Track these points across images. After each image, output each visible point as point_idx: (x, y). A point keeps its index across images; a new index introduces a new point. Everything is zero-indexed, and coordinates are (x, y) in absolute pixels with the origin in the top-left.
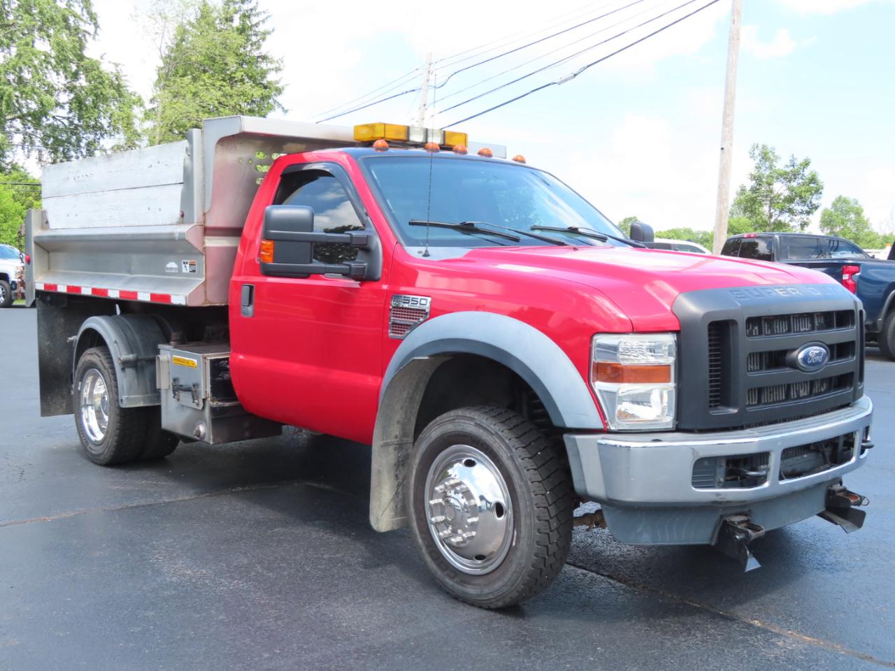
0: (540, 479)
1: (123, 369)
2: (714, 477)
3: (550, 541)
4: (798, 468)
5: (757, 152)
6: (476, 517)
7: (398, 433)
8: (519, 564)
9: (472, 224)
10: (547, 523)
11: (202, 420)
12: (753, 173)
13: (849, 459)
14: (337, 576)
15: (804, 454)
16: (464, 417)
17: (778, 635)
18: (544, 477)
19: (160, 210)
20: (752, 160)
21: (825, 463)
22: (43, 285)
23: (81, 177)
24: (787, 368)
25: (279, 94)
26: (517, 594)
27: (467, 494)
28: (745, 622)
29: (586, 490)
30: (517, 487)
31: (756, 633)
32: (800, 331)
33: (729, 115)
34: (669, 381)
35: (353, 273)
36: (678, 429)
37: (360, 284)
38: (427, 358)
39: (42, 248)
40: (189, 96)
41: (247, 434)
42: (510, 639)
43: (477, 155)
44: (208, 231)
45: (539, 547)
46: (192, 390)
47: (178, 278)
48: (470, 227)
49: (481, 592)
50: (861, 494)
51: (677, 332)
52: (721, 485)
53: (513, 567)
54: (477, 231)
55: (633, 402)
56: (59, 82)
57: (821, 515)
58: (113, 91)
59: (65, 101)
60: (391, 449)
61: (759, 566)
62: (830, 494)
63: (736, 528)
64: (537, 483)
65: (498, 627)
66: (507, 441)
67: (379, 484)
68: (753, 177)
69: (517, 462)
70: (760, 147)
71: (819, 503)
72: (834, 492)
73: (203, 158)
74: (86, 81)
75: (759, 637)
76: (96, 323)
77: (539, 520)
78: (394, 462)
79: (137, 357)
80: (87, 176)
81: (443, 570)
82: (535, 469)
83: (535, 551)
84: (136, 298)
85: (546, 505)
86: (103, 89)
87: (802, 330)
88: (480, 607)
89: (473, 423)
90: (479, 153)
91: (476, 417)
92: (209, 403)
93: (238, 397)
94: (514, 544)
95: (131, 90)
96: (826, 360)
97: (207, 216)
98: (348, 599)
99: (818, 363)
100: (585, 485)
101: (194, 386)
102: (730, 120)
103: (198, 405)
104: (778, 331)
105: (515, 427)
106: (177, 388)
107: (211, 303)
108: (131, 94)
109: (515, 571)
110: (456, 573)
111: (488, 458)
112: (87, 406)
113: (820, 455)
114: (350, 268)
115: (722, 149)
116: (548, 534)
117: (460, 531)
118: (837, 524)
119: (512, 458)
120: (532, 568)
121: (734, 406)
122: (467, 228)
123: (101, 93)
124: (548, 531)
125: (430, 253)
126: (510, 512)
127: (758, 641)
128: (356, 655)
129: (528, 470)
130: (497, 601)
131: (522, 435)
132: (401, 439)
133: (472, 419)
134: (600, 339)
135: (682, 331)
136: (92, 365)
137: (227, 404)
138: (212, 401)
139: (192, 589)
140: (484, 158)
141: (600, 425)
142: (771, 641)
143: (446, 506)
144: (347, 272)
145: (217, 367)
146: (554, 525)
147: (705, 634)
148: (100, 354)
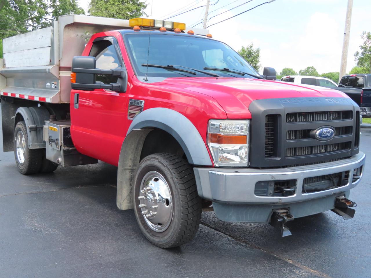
0: (185, 189)
1: (30, 131)
2: (267, 191)
3: (188, 218)
4: (319, 188)
5: (365, 36)
6: (157, 205)
7: (131, 164)
8: (174, 228)
9: (172, 66)
10: (187, 210)
11: (60, 155)
12: (362, 46)
13: (346, 184)
14: (101, 229)
15: (323, 180)
16: (155, 158)
17: (298, 268)
18: (187, 188)
19: (43, 59)
20: (362, 39)
21: (334, 185)
22: (3, 93)
23: (16, 44)
24: (311, 139)
25: (145, 8)
26: (174, 242)
27: (153, 194)
28: (284, 261)
29: (203, 195)
30: (174, 192)
31: (288, 266)
32: (323, 120)
33: (349, 18)
34: (246, 144)
35: (114, 89)
36: (249, 167)
37: (119, 94)
38: (140, 129)
39: (3, 76)
40: (103, 9)
41: (81, 162)
42: (166, 263)
43: (187, 34)
44: (61, 69)
45: (183, 220)
46: (56, 141)
47: (50, 90)
48: (171, 68)
49: (160, 240)
50: (353, 201)
51: (250, 120)
52: (271, 194)
53: (172, 230)
54: (175, 69)
55: (228, 153)
56: (48, 3)
57: (332, 210)
58: (71, 7)
59: (50, 12)
60: (127, 172)
61: (291, 234)
62: (337, 200)
63: (280, 215)
64: (183, 190)
65: (163, 257)
66: (171, 170)
67: (122, 188)
68: (362, 48)
69: (174, 180)
70: (367, 33)
71: (332, 205)
72: (339, 199)
73: (59, 34)
74: (59, 3)
75: (288, 268)
76: (22, 110)
77: (183, 208)
78: (129, 178)
79: (37, 126)
80: (18, 43)
81: (146, 229)
82: (182, 184)
83: (181, 223)
84: (34, 99)
85: (187, 201)
86: (66, 6)
87: (324, 120)
88: (160, 247)
89: (157, 161)
90: (188, 33)
91: (159, 158)
92: (63, 148)
93: (75, 146)
94: (173, 219)
95: (79, 7)
96: (333, 135)
97: (61, 61)
98: (101, 241)
99: (328, 136)
100: (202, 193)
101: (56, 140)
102: (349, 20)
103: (58, 148)
104: (310, 120)
105: (176, 163)
106: (51, 141)
107: (63, 102)
108: (79, 8)
109: (173, 232)
110: (150, 231)
111: (163, 178)
112: (19, 147)
113: (332, 182)
114: (113, 86)
115: (345, 34)
116: (187, 215)
117: (151, 212)
118: (340, 215)
119: (172, 178)
120: (180, 230)
121: (279, 156)
122: (170, 68)
123: (66, 8)
124: (187, 213)
125: (148, 79)
126: (172, 204)
127: (287, 270)
128: (91, 267)
129: (179, 184)
130: (166, 245)
131: (179, 167)
132: (132, 167)
133: (157, 159)
134: (212, 122)
135: (252, 119)
136: (19, 130)
137: (71, 149)
138: (64, 147)
139: (33, 233)
140: (190, 35)
141: (210, 164)
142: (293, 271)
143: (146, 200)
144: (111, 88)
145: (66, 132)
146: (191, 210)
147: (262, 266)
148: (22, 124)
